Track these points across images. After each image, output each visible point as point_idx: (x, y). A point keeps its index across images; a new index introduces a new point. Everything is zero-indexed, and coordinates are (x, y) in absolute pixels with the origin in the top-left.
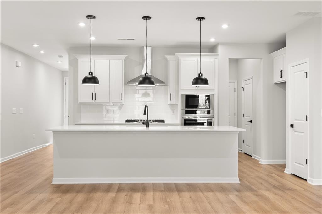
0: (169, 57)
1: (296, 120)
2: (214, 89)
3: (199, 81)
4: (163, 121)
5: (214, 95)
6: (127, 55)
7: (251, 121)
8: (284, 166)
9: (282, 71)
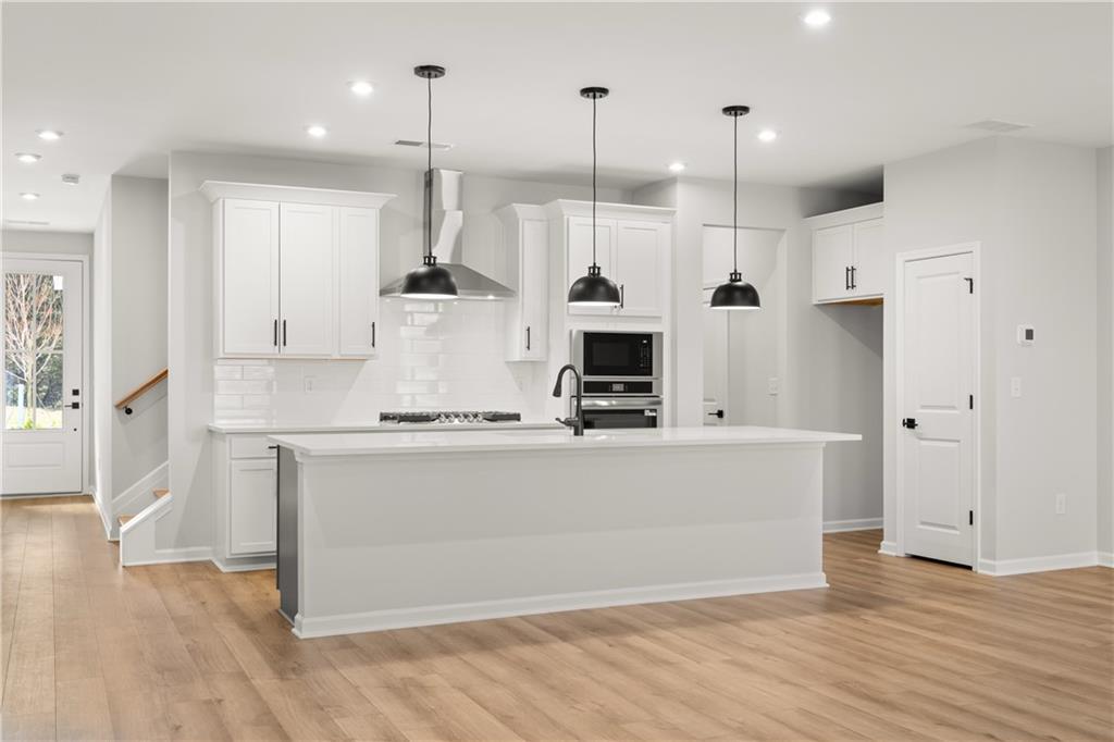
0: (523, 210)
1: (923, 407)
2: (660, 317)
3: (738, 294)
4: (517, 417)
5: (661, 334)
6: (395, 195)
7: (720, 414)
8: (876, 536)
9: (853, 269)
